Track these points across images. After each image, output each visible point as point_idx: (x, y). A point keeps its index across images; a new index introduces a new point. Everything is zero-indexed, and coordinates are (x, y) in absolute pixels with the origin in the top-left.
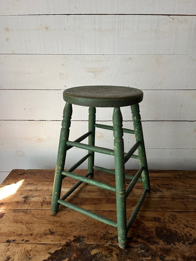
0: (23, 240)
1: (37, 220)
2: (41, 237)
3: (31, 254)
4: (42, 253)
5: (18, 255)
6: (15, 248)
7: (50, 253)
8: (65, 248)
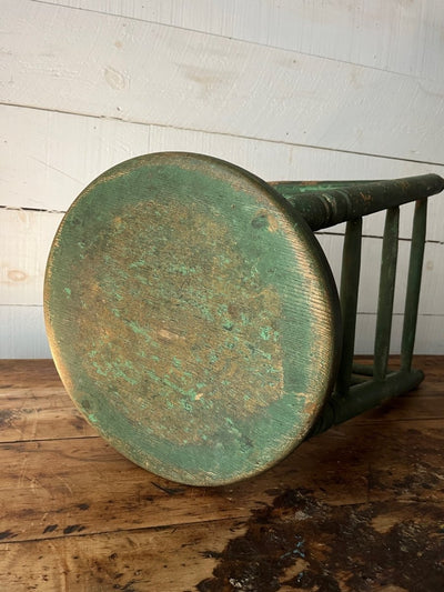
0: (50, 529)
1: (84, 463)
2: (130, 508)
3: (120, 568)
4: (176, 560)
5: (50, 583)
6: (23, 560)
7: (208, 554)
8: (262, 530)
